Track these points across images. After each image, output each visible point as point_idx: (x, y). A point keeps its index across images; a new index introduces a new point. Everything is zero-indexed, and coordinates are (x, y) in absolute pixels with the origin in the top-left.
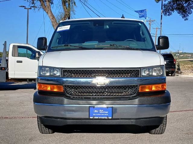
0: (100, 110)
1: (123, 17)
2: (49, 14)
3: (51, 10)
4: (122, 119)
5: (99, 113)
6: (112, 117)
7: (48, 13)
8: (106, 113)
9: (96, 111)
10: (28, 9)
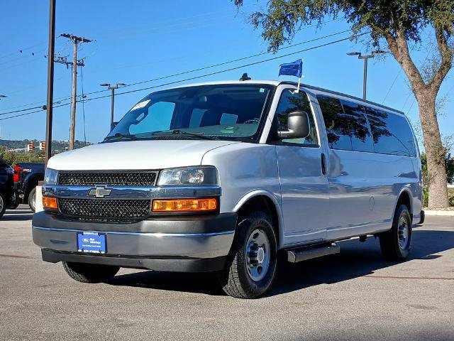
0: (91, 239)
1: (245, 77)
2: (406, 66)
3: (409, 56)
4: (122, 256)
5: (89, 243)
6: (106, 251)
7: (402, 63)
8: (98, 245)
9: (85, 240)
10: (366, 58)
